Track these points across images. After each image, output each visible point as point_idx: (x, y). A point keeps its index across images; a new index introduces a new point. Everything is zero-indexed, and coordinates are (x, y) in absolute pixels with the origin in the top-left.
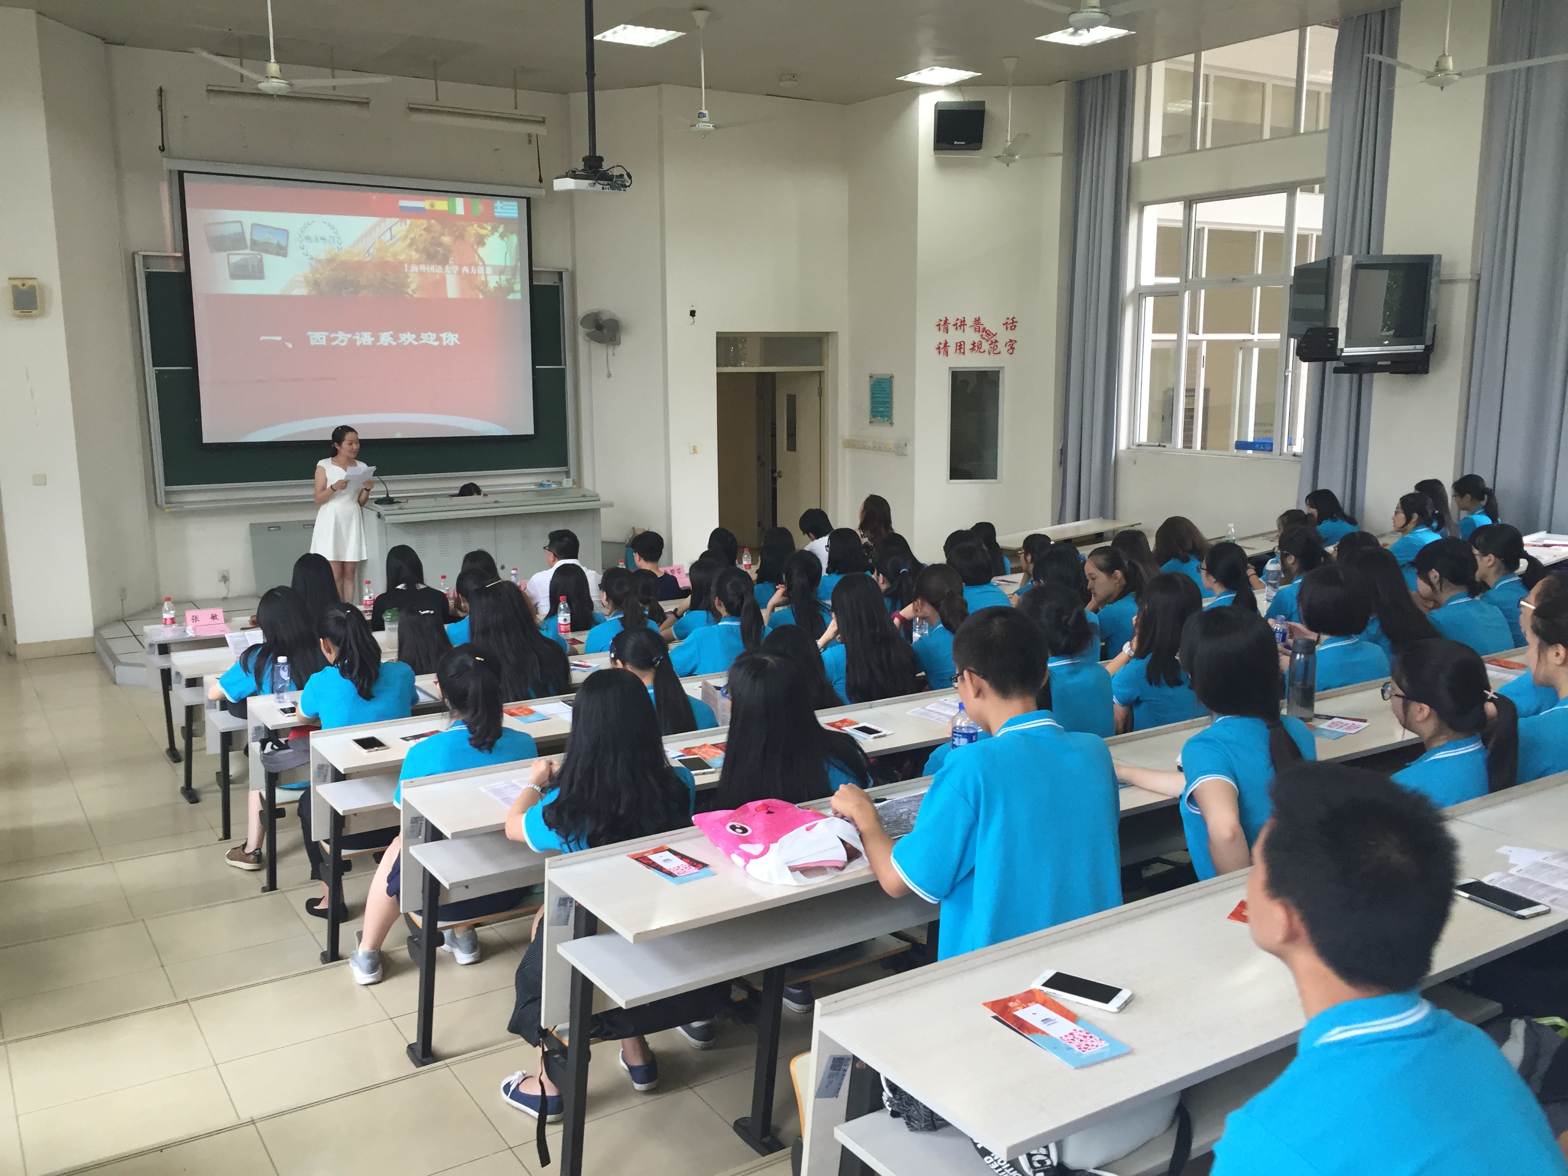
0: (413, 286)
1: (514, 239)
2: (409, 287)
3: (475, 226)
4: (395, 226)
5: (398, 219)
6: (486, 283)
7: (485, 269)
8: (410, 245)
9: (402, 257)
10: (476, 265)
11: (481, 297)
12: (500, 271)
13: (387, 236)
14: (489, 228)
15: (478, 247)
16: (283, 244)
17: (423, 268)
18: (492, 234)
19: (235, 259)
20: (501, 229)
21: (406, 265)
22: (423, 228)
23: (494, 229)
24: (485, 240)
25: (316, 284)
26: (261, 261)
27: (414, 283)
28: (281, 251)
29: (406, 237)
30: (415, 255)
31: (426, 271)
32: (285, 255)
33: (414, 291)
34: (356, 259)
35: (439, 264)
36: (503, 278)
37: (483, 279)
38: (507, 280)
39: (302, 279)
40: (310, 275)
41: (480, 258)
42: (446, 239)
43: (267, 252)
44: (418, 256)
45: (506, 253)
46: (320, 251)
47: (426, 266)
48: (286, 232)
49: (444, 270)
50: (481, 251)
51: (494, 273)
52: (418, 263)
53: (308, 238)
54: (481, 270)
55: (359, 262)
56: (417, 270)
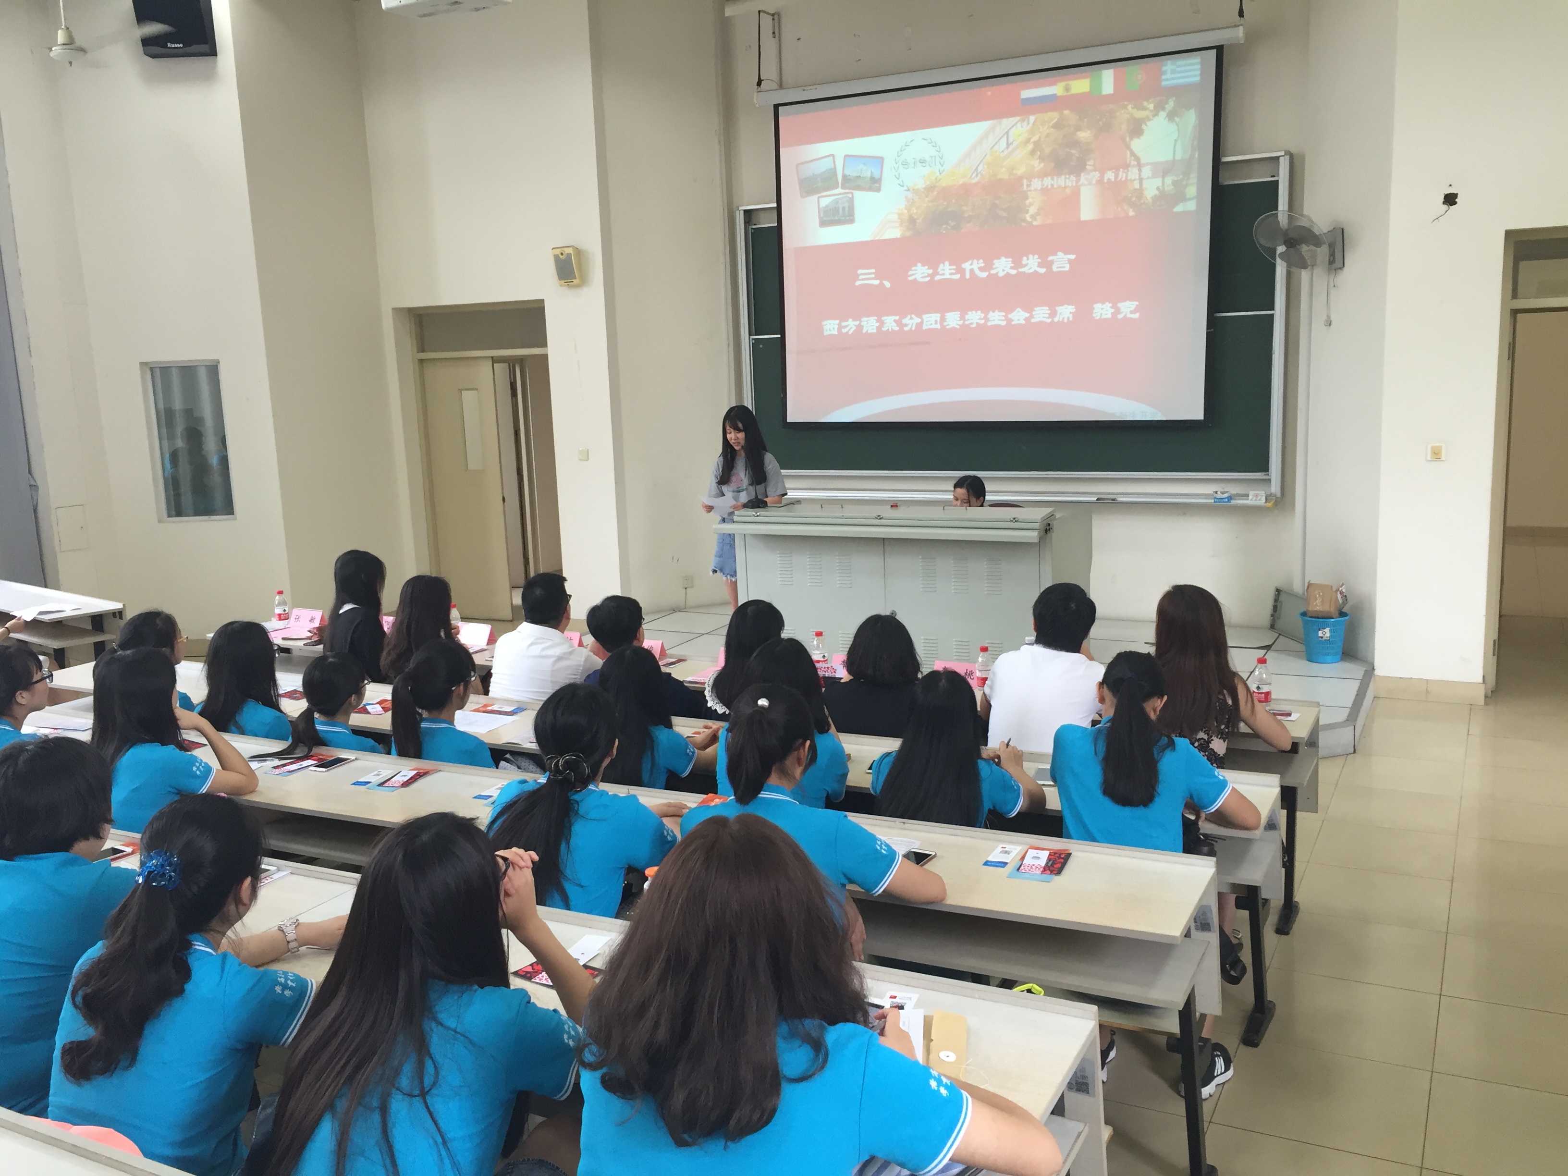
0: (1032, 210)
1: (1191, 118)
2: (1027, 212)
3: (1130, 107)
4: (1015, 127)
5: (1018, 118)
6: (1140, 192)
7: (1140, 170)
8: (1032, 153)
9: (1021, 171)
10: (1126, 166)
11: (1131, 213)
12: (1164, 170)
13: (1004, 142)
14: (1151, 106)
15: (1131, 139)
16: (877, 175)
17: (1048, 181)
18: (1154, 116)
19: (825, 202)
20: (1170, 105)
21: (1025, 182)
22: (1051, 124)
23: (1159, 107)
24: (1144, 126)
25: (912, 221)
26: (851, 201)
27: (1034, 203)
28: (874, 184)
29: (1027, 141)
30: (1037, 165)
31: (1052, 185)
32: (878, 190)
33: (1033, 217)
34: (961, 182)
35: (1070, 173)
36: (1169, 180)
37: (1137, 186)
38: (1174, 183)
39: (895, 217)
40: (906, 211)
41: (1133, 154)
42: (1084, 135)
43: (859, 188)
44: (1042, 165)
45: (1176, 141)
46: (917, 178)
47: (1052, 179)
48: (880, 160)
49: (1078, 181)
50: (1137, 144)
51: (1154, 176)
52: (1042, 175)
53: (905, 164)
54: (1133, 173)
55: (963, 185)
56: (1039, 187)
